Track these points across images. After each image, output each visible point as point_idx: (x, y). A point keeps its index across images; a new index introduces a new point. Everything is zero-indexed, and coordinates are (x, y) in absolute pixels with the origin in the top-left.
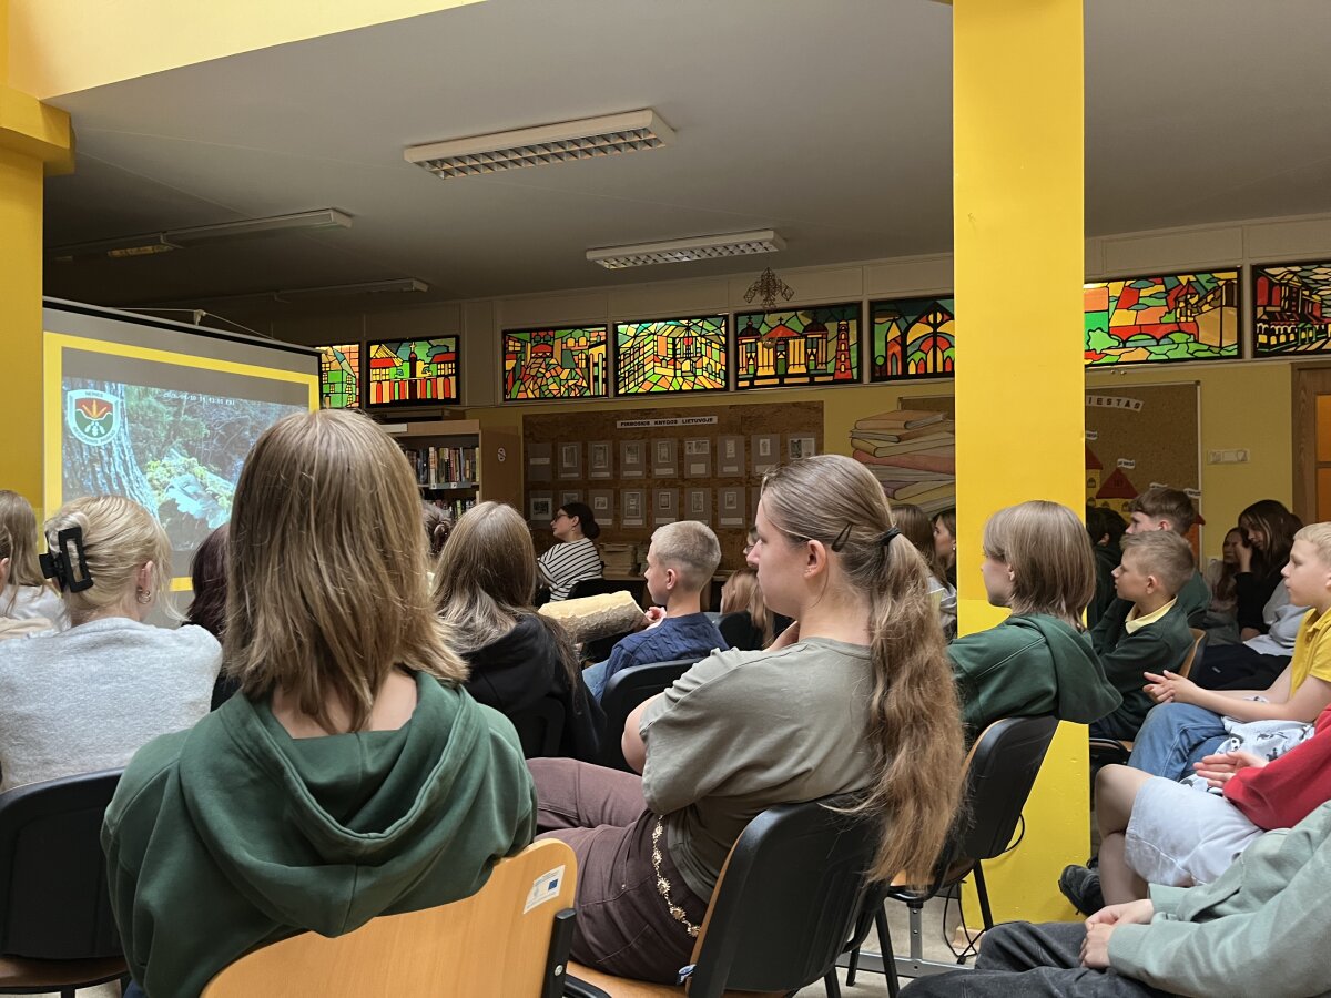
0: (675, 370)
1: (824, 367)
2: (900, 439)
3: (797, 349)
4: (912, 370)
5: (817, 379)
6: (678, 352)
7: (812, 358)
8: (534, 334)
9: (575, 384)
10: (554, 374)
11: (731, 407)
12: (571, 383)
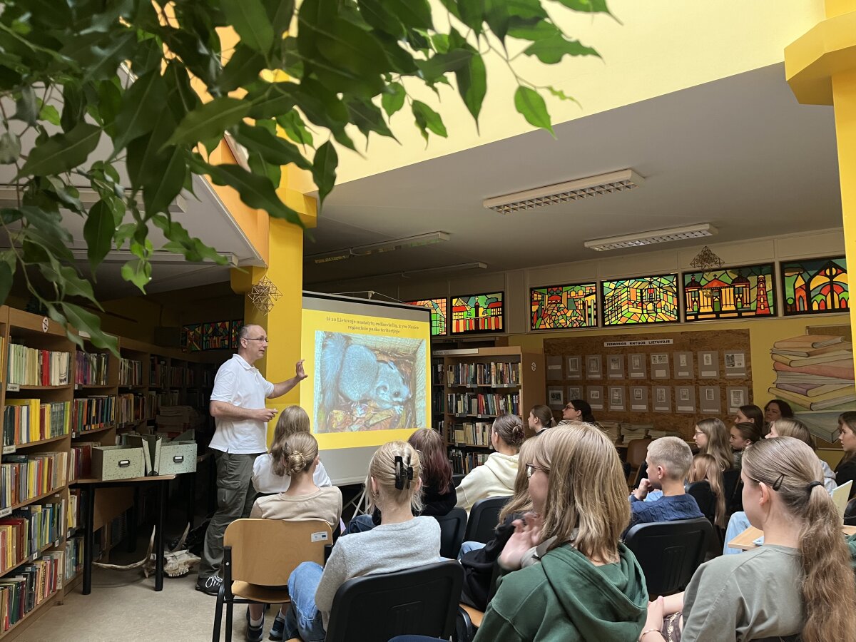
0: (643, 309)
1: (748, 306)
2: (809, 355)
3: (728, 295)
4: (815, 307)
5: (743, 314)
6: (644, 298)
7: (739, 300)
8: (549, 289)
9: (576, 319)
10: (563, 313)
11: (682, 333)
12: (573, 318)
